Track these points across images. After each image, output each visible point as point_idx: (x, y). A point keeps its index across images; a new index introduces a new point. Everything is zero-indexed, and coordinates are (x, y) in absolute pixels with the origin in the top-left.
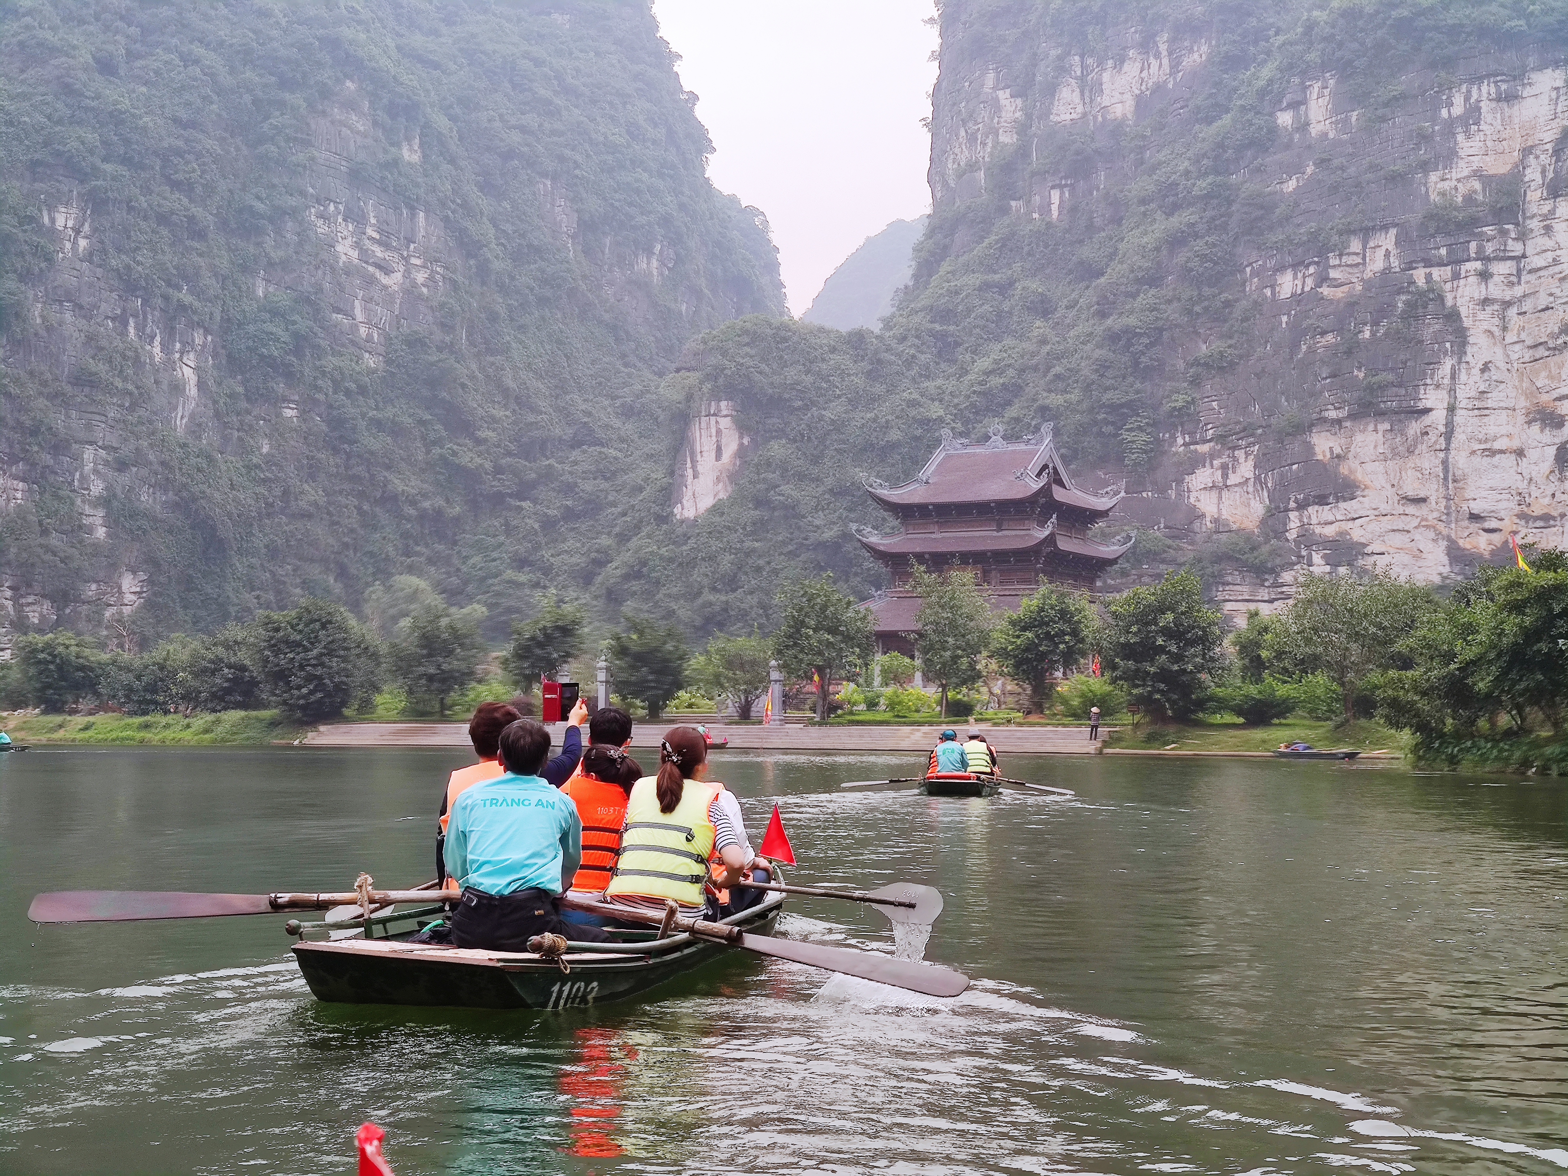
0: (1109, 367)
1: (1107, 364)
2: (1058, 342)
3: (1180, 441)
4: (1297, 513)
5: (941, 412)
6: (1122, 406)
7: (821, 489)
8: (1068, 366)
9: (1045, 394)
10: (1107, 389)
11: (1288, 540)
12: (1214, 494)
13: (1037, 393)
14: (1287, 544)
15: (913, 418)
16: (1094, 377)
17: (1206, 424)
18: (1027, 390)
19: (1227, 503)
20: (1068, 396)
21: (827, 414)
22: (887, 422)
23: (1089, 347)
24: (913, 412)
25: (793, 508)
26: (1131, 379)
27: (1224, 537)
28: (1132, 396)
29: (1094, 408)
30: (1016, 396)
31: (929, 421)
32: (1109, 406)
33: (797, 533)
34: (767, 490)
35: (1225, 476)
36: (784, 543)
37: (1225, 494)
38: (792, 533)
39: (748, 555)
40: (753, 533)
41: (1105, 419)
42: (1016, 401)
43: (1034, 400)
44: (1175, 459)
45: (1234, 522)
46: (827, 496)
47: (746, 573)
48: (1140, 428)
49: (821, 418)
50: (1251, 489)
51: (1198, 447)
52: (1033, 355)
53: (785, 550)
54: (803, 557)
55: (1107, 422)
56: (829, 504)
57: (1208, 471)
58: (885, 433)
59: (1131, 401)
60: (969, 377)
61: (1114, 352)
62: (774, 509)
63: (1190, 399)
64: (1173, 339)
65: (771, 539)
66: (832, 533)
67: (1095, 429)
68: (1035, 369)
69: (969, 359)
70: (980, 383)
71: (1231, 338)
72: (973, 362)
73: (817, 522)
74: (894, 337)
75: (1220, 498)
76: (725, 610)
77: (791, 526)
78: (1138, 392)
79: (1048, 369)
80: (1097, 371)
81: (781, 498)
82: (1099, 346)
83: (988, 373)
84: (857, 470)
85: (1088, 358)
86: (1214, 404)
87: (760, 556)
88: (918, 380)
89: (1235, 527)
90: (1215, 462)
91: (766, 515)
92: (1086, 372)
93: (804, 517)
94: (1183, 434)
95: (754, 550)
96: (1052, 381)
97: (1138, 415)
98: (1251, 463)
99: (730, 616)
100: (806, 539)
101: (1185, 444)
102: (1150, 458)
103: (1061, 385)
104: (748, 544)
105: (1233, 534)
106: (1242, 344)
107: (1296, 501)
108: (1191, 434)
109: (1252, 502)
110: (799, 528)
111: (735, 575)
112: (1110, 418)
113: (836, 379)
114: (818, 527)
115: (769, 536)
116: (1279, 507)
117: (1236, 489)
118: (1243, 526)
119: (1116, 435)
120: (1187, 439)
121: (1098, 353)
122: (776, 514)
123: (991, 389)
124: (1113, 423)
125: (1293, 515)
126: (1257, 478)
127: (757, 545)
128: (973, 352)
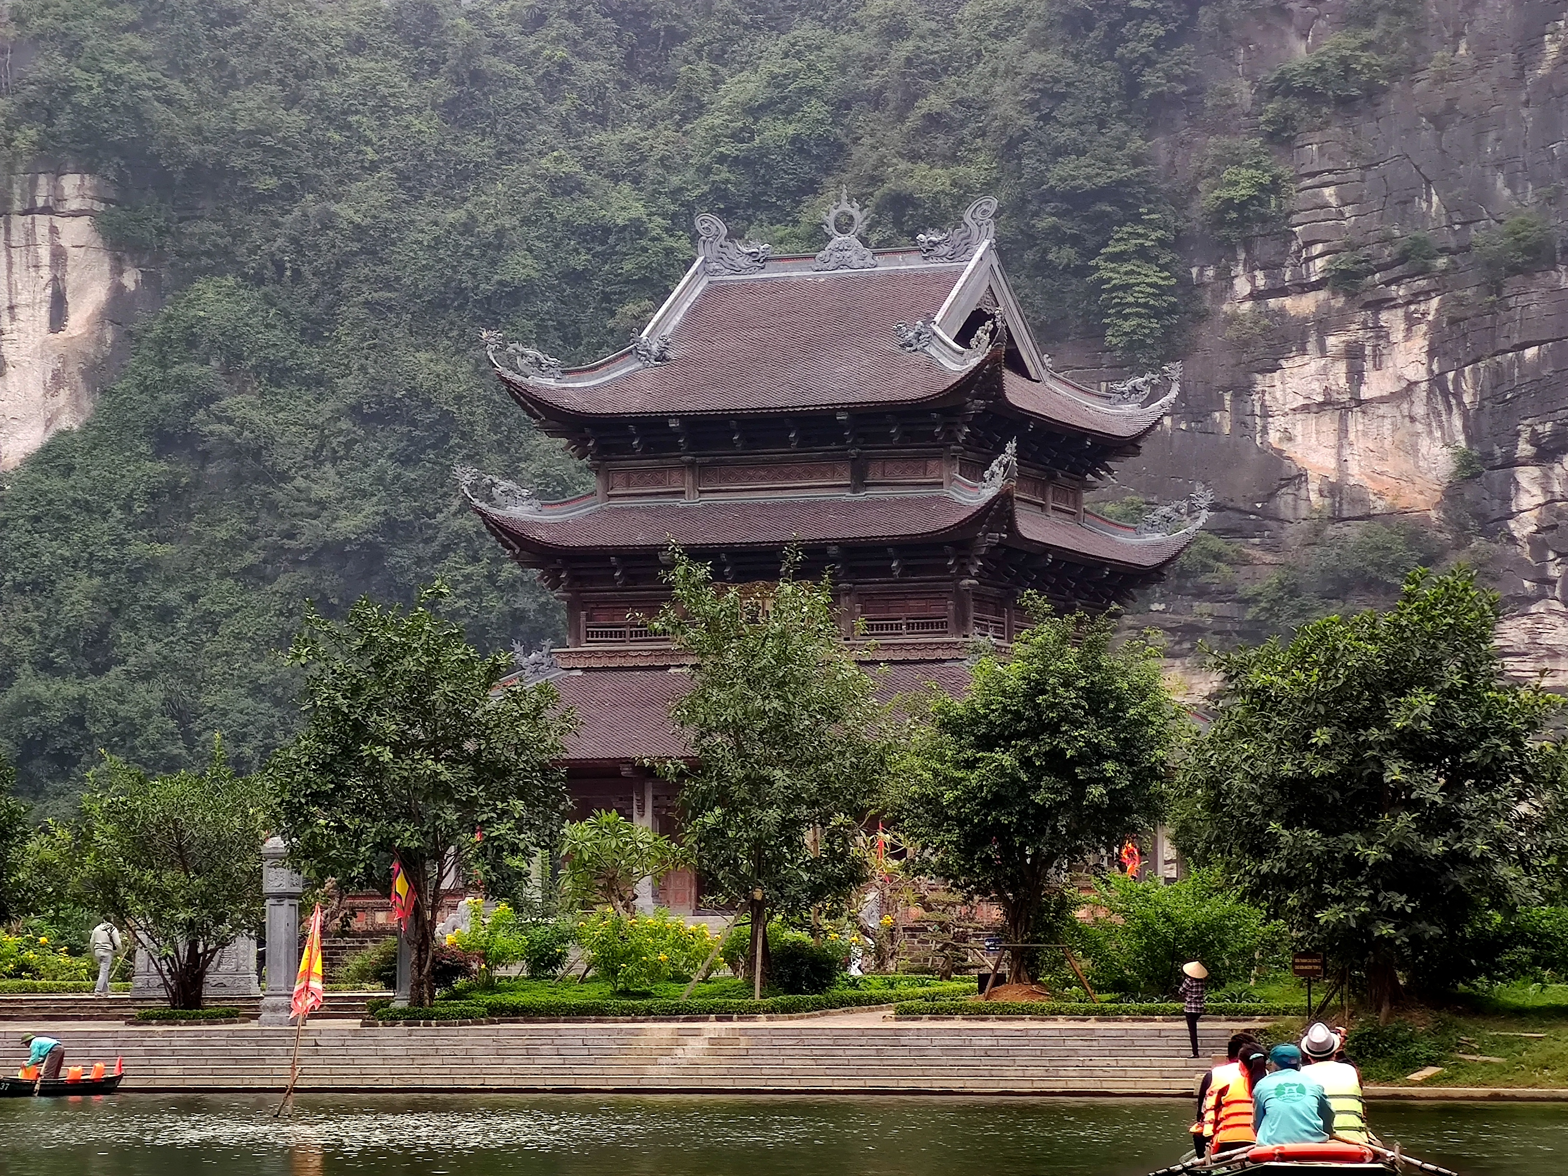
0: (1063, 97)
1: (1060, 88)
2: (934, 33)
3: (1242, 286)
4: (1534, 471)
5: (638, 210)
6: (1100, 194)
7: (327, 408)
8: (961, 93)
9: (903, 165)
10: (1059, 152)
11: (1512, 540)
12: (1328, 423)
13: (881, 162)
14: (1511, 550)
15: (566, 223)
16: (1028, 121)
17: (1308, 244)
18: (857, 153)
19: (1360, 445)
20: (961, 170)
21: (344, 211)
22: (500, 233)
23: (1011, 46)
24: (565, 209)
25: (257, 455)
26: (1120, 128)
27: (1354, 532)
28: (1123, 172)
29: (1025, 201)
30: (827, 171)
31: (607, 231)
32: (1065, 197)
33: (266, 520)
34: (189, 408)
35: (1356, 376)
36: (233, 546)
37: (1356, 422)
38: (254, 521)
39: (136, 576)
40: (150, 520)
41: (1055, 228)
42: (829, 181)
43: (875, 180)
44: (1231, 333)
45: (1380, 495)
46: (345, 424)
47: (132, 626)
48: (1142, 254)
49: (328, 222)
50: (1420, 410)
51: (1288, 302)
52: (869, 64)
53: (237, 565)
54: (283, 583)
55: (1059, 238)
56: (349, 445)
57: (1313, 364)
58: (493, 263)
59: (1120, 183)
60: (708, 120)
61: (1076, 58)
62: (206, 457)
63: (1266, 179)
64: (1224, 27)
65: (199, 536)
66: (358, 520)
67: (1029, 256)
68: (876, 100)
69: (706, 75)
70: (736, 137)
71: (1369, 23)
72: (717, 82)
73: (319, 492)
74: (513, 16)
75: (1343, 432)
76: (78, 722)
77: (250, 502)
78: (1136, 161)
79: (910, 100)
80: (1033, 106)
81: (226, 429)
82: (1040, 43)
83: (755, 111)
84: (423, 356)
85: (1012, 72)
86: (1328, 192)
87: (169, 582)
88: (576, 127)
89: (1380, 506)
90: (1331, 341)
91: (186, 472)
92: (1006, 108)
93: (284, 477)
94: (1250, 269)
95: (153, 565)
96: (919, 133)
97: (1137, 219)
98: (1420, 343)
99: (90, 738)
100: (291, 536)
101: (1256, 296)
102: (1168, 331)
103: (942, 142)
104: (138, 549)
105: (1378, 525)
106: (1396, 42)
107: (1535, 439)
108: (1272, 268)
109: (1424, 444)
110: (272, 507)
111: (103, 632)
112: (1069, 227)
113: (366, 122)
114: (322, 504)
115: (193, 527)
116: (1491, 455)
117: (1383, 409)
118: (1401, 504)
119: (1082, 271)
120: (1261, 281)
121: (1035, 60)
122: (212, 469)
123: (764, 152)
124: (1075, 240)
125: (1526, 476)
126: (1436, 381)
127: (160, 550)
128: (718, 58)
